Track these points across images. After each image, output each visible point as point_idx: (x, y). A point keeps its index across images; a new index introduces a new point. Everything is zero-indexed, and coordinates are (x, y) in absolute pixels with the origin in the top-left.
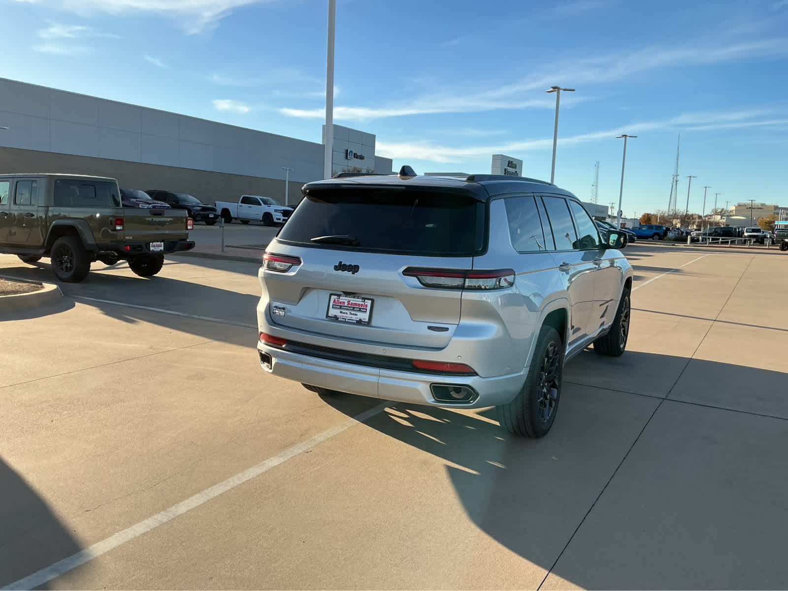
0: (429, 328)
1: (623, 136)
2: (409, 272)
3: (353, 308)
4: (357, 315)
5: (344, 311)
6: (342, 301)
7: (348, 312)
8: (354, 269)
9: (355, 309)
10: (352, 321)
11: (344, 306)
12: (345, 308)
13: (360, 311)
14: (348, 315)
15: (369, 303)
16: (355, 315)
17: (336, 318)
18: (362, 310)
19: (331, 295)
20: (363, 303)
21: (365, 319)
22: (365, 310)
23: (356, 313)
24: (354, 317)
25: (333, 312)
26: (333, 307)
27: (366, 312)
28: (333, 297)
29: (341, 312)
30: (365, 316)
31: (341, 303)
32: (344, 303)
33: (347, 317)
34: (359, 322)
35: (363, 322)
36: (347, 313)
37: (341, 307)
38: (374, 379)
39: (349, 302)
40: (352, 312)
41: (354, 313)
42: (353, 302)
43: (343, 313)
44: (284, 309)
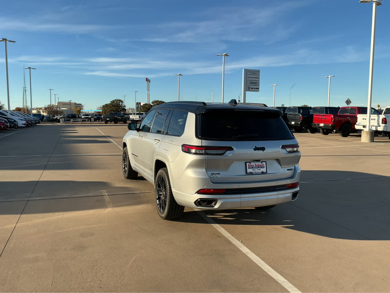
0: (288, 170)
2: (283, 147)
3: (258, 167)
5: (254, 169)
6: (252, 165)
7: (256, 169)
8: (263, 149)
10: (259, 173)
11: (254, 167)
13: (262, 167)
14: (257, 171)
15: (264, 163)
17: (251, 173)
19: (246, 163)
20: (262, 164)
21: (264, 171)
23: (260, 169)
24: (259, 171)
25: (249, 171)
26: (248, 168)
27: (264, 168)
28: (248, 164)
29: (253, 170)
30: (264, 170)
33: (256, 171)
34: (263, 173)
35: (264, 172)
36: (256, 170)
37: (252, 168)
38: (276, 197)
39: (255, 165)
40: (258, 169)
41: (259, 169)
42: (258, 164)
43: (254, 170)
44: (219, 174)
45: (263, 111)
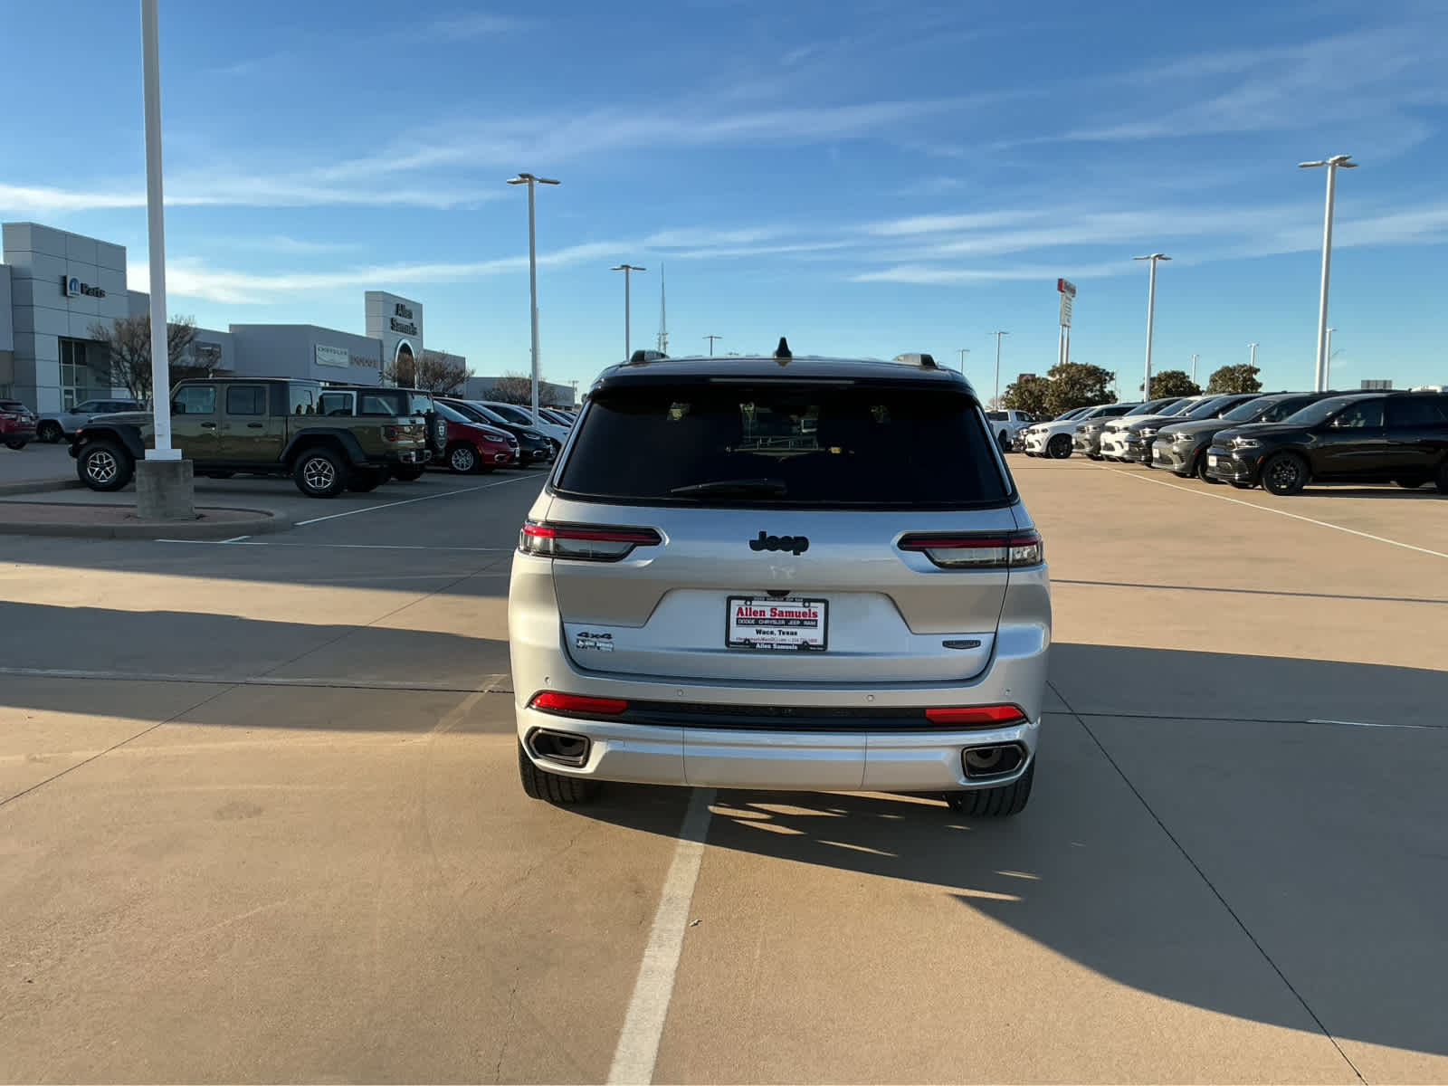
0: (946, 644)
1: (623, 267)
2: (908, 543)
3: (787, 621)
4: (796, 633)
5: (766, 630)
6: (758, 609)
7: (776, 630)
8: (799, 545)
9: (791, 623)
10: (787, 647)
11: (764, 619)
12: (766, 622)
13: (802, 624)
14: (777, 636)
15: (819, 608)
16: (792, 634)
17: (749, 646)
18: (805, 623)
19: (730, 599)
20: (807, 610)
21: (816, 641)
22: (813, 623)
23: (794, 630)
24: (789, 639)
25: (738, 633)
26: (737, 623)
27: (816, 626)
28: (735, 605)
29: (758, 632)
30: (814, 635)
31: (755, 613)
32: (763, 613)
33: (774, 639)
34: (805, 648)
35: (813, 646)
36: (772, 633)
37: (757, 622)
38: (854, 756)
39: (773, 610)
40: (784, 630)
41: (790, 630)
42: (784, 610)
43: (764, 633)
44: (609, 637)
45: (851, 382)
